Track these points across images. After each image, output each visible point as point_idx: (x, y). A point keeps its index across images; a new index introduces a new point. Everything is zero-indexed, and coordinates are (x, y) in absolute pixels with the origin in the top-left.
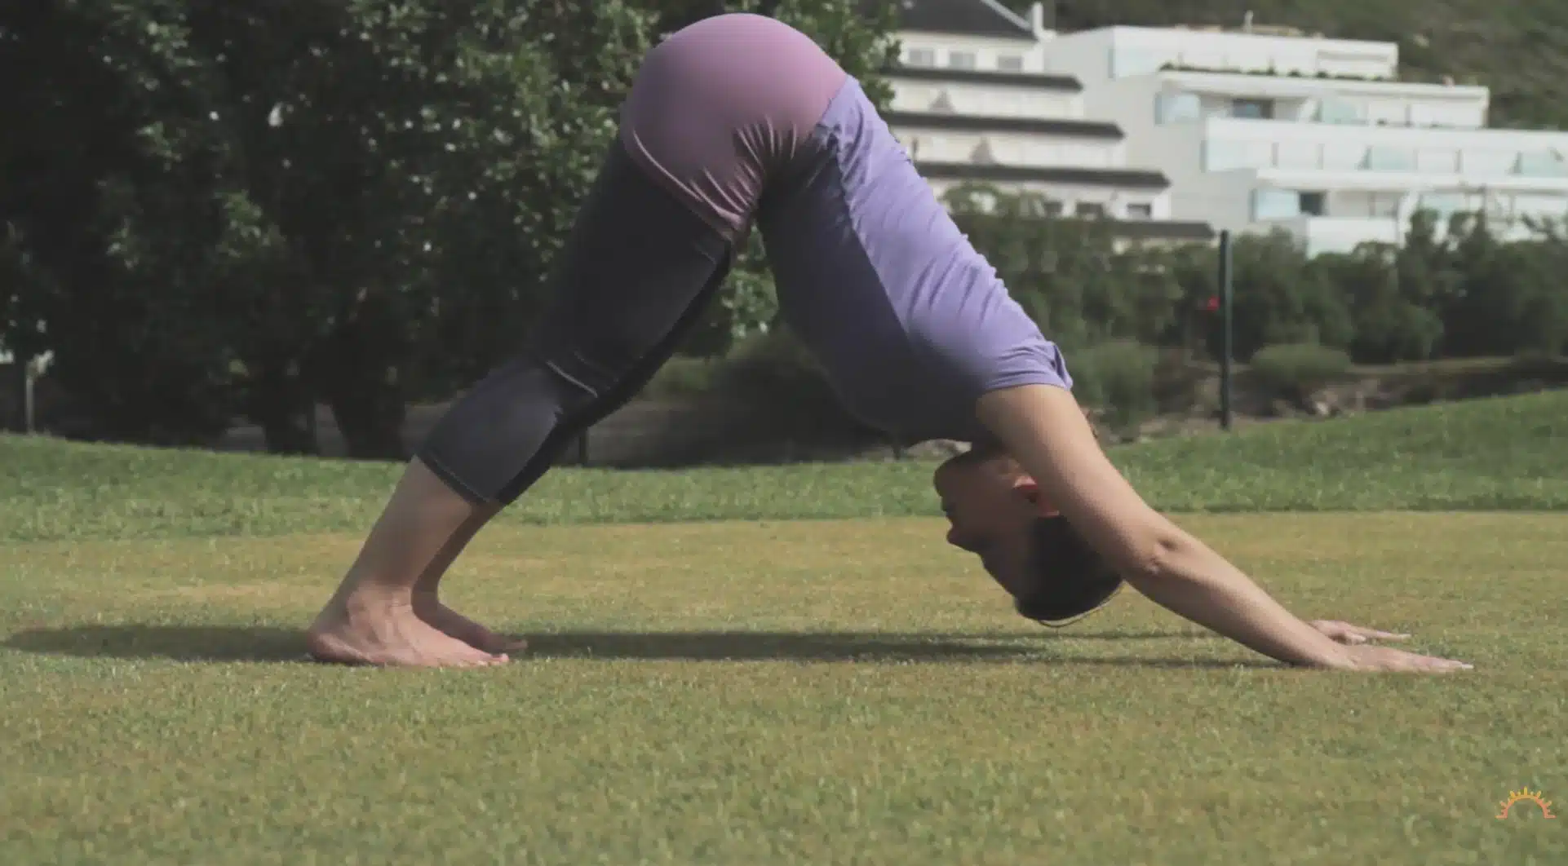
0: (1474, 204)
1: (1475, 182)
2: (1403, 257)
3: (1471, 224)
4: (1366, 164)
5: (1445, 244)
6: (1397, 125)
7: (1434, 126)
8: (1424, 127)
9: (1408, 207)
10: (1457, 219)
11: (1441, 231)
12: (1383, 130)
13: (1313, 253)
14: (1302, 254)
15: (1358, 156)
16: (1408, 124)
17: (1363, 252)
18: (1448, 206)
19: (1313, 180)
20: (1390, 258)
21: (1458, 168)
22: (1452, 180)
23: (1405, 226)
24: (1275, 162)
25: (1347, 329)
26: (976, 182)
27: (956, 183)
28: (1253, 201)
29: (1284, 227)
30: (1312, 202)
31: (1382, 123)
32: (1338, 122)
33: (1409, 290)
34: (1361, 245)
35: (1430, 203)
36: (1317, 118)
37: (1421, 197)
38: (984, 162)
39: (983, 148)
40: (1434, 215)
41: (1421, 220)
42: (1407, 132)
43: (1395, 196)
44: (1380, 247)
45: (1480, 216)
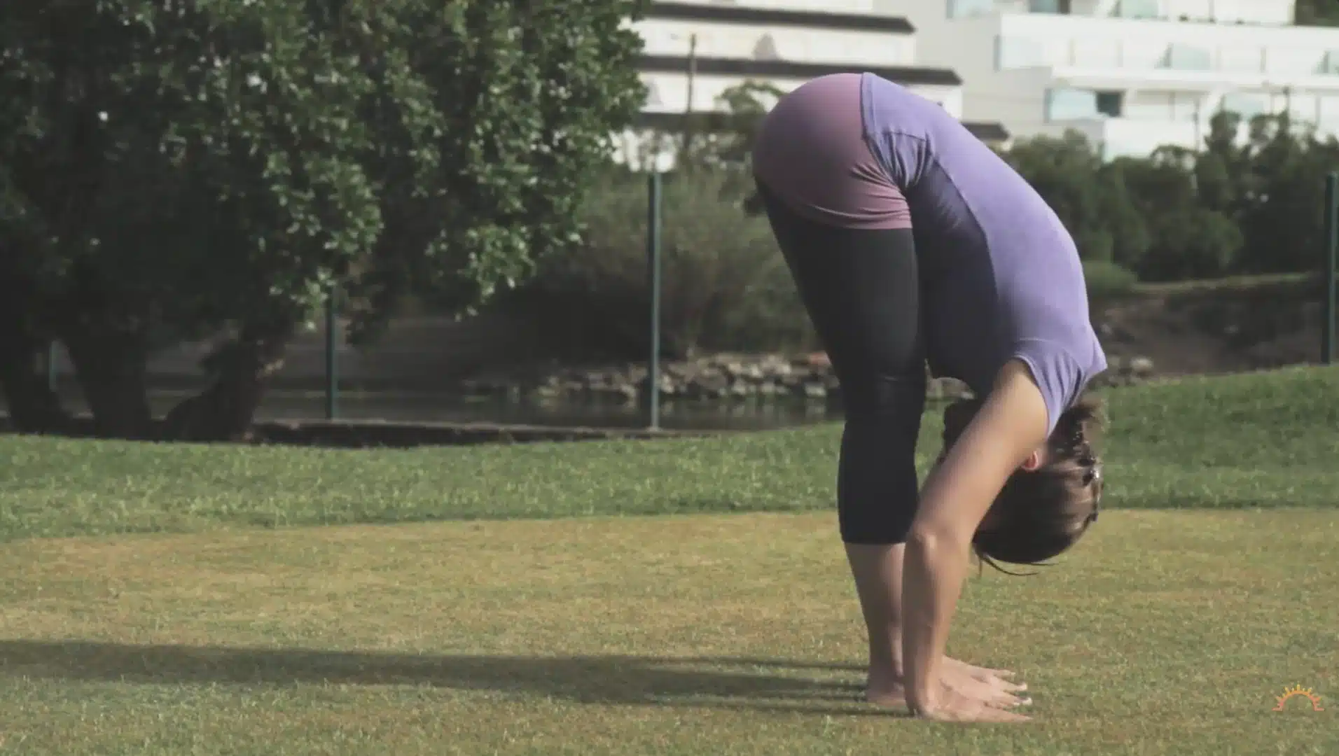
0: (1278, 106)
1: (1281, 82)
2: (1202, 160)
3: (1273, 128)
4: (1167, 62)
5: (1247, 149)
6: (1200, 21)
7: (1240, 23)
8: (1227, 23)
9: (1209, 108)
10: (1259, 121)
11: (1242, 137)
12: (1183, 25)
13: (1109, 157)
14: (1098, 158)
15: (1159, 52)
16: (1212, 21)
17: (1160, 157)
18: (1247, 106)
19: (1109, 80)
20: (1189, 163)
21: (1263, 67)
22: (1256, 80)
23: (1206, 129)
24: (1072, 61)
25: (1142, 240)
26: (759, 81)
27: (735, 82)
28: (1048, 99)
29: (1081, 129)
30: (1109, 102)
31: (1184, 19)
32: (1138, 17)
33: (1209, 194)
34: (1163, 149)
35: (1231, 106)
36: (1117, 12)
37: (1223, 99)
38: (766, 57)
39: (766, 42)
40: (1237, 117)
41: (1222, 123)
42: (1211, 27)
43: (1195, 96)
44: (1179, 152)
45: (1284, 119)
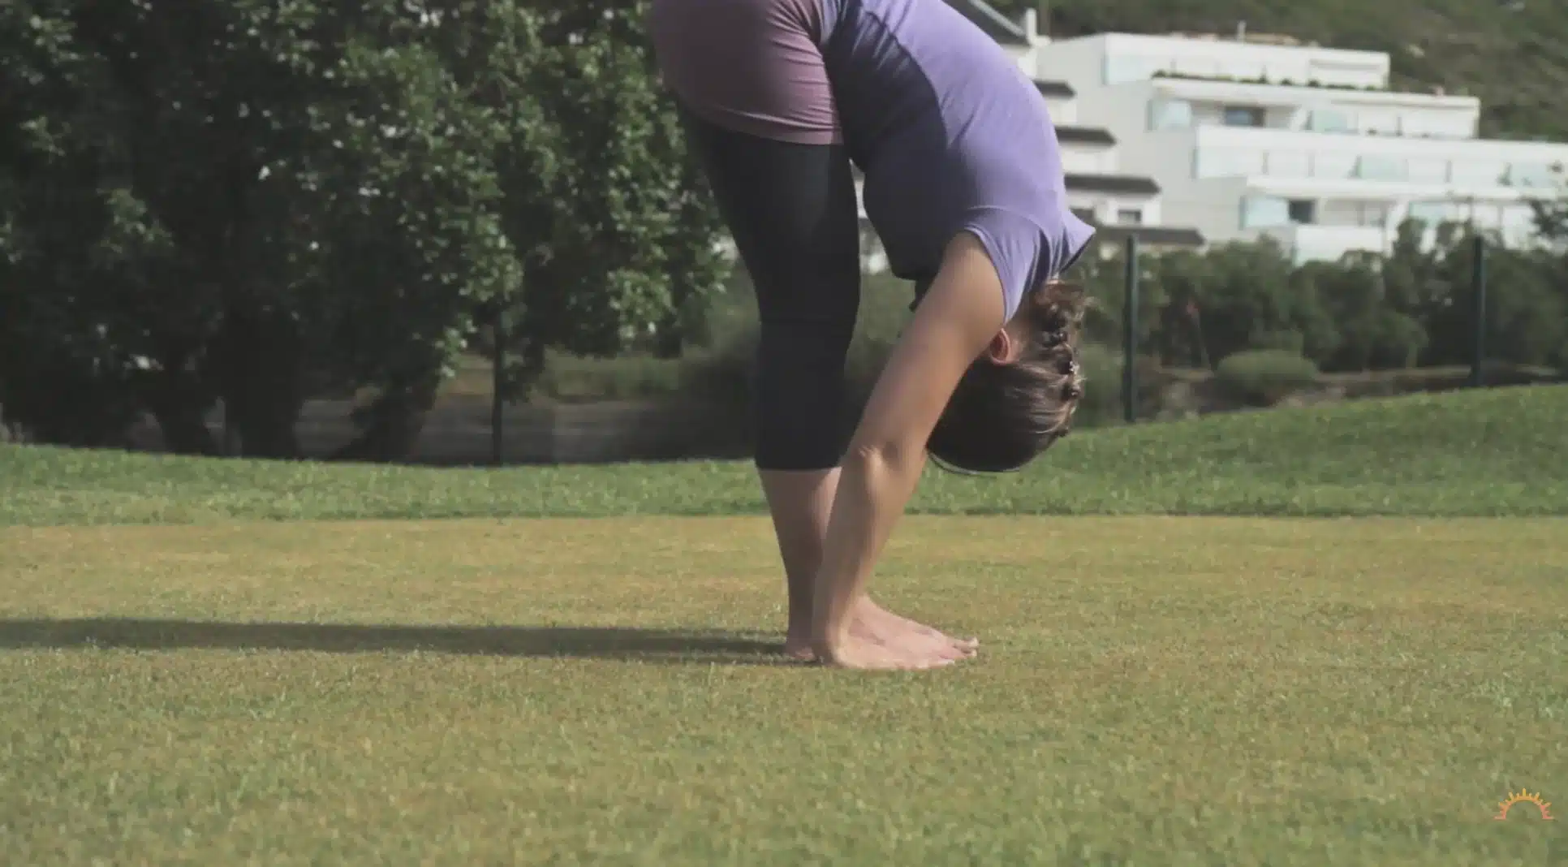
0: (1462, 213)
1: (1464, 192)
2: (1388, 265)
3: (1459, 234)
4: (1356, 173)
5: (1433, 253)
6: (1388, 135)
7: (1425, 136)
8: (1415, 136)
9: (1397, 216)
10: (1445, 229)
11: (1428, 241)
12: (1373, 139)
13: (1301, 260)
14: (1288, 263)
15: (1349, 166)
16: (1399, 134)
17: (1350, 262)
18: (1433, 216)
19: (1302, 188)
20: (1377, 267)
21: (1448, 178)
22: (1439, 190)
23: (1392, 235)
24: (1265, 170)
25: (1332, 337)
28: (1243, 208)
29: (1274, 234)
30: (1301, 210)
31: (1372, 132)
32: (1329, 131)
33: (1395, 298)
34: (1348, 253)
35: (1419, 213)
36: (1308, 126)
37: (1410, 205)
40: (1422, 225)
41: (1409, 230)
42: (1397, 141)
43: (1384, 206)
44: (1368, 256)
45: (1468, 225)
